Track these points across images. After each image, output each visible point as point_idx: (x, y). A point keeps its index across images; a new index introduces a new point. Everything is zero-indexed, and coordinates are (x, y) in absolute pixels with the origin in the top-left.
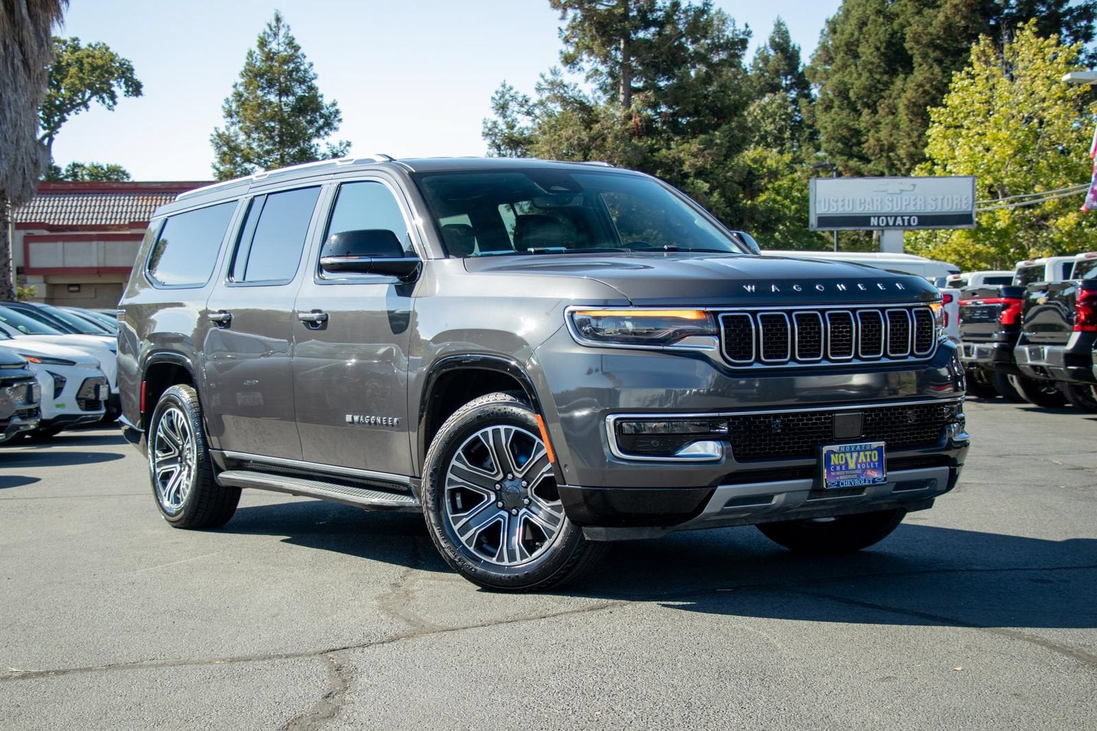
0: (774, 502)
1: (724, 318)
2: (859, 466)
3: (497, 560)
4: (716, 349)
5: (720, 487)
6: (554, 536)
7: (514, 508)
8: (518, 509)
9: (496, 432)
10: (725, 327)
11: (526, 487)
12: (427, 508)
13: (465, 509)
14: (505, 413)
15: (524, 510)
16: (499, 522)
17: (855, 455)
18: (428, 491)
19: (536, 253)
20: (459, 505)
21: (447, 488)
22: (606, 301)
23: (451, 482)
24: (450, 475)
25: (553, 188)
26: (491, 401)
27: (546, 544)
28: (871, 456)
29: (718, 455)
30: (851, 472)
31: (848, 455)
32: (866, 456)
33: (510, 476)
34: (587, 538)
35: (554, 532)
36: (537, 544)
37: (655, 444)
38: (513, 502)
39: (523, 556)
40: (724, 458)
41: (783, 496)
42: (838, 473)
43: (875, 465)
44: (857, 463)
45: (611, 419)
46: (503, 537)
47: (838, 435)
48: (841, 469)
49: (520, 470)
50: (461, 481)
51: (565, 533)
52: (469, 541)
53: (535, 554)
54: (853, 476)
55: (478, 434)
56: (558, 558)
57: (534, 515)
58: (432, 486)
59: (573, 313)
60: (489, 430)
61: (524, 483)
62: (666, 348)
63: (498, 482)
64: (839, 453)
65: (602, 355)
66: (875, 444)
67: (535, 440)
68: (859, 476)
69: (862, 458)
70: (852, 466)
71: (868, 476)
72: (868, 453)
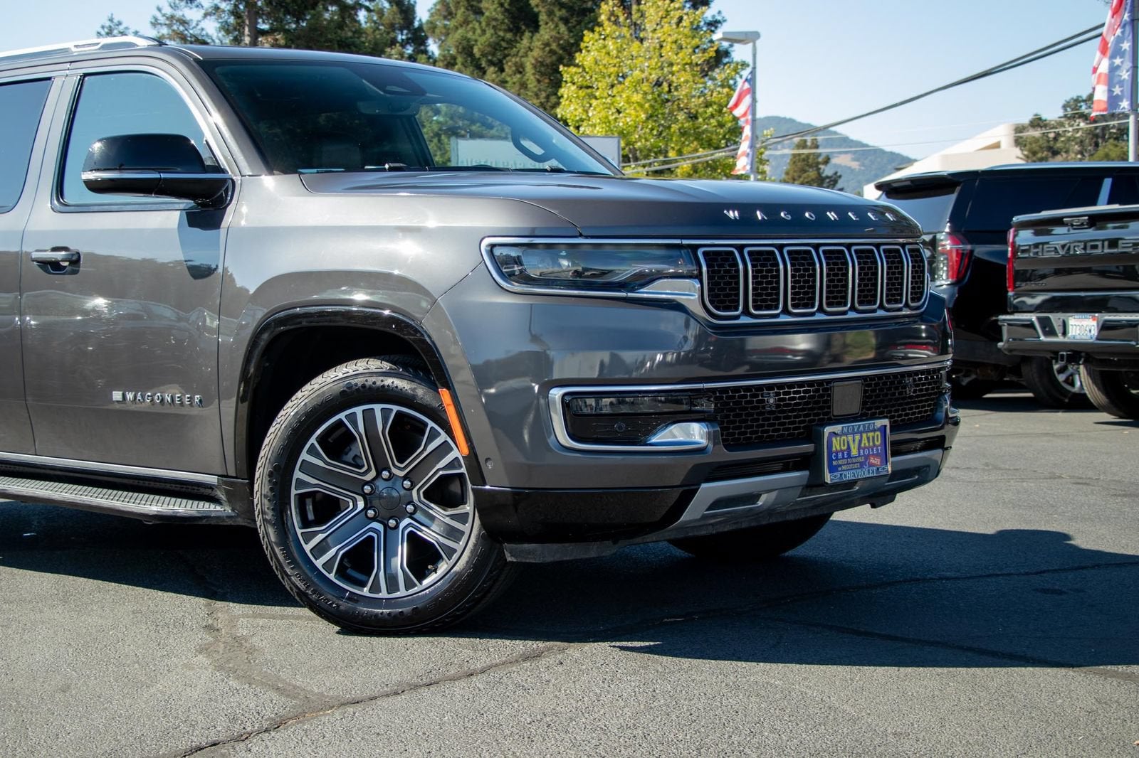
0: (760, 503)
1: (705, 254)
2: (861, 452)
3: (370, 591)
4: (696, 296)
5: (704, 486)
6: (455, 557)
7: (391, 518)
8: (399, 518)
9: (368, 415)
10: (708, 266)
11: (410, 489)
12: (265, 520)
13: (320, 520)
14: (383, 386)
15: (407, 521)
16: (371, 538)
17: (857, 437)
18: (266, 496)
19: (391, 169)
20: (311, 516)
21: (294, 492)
22: (534, 229)
23: (301, 483)
24: (298, 474)
25: (389, 88)
26: (361, 370)
27: (443, 567)
28: (873, 438)
29: (704, 442)
30: (854, 460)
31: (850, 438)
32: (868, 438)
33: (385, 474)
34: (509, 559)
35: (455, 551)
36: (430, 567)
37: (620, 427)
38: (392, 510)
39: (409, 585)
40: (711, 446)
41: (774, 495)
42: (840, 462)
43: (877, 450)
44: (859, 448)
45: (556, 393)
46: (379, 558)
47: (837, 411)
48: (843, 458)
49: (402, 466)
50: (315, 481)
51: (472, 552)
52: (328, 566)
53: (426, 582)
54: (855, 466)
55: (342, 416)
56: (460, 587)
57: (423, 528)
58: (271, 489)
59: (493, 246)
60: (358, 410)
61: (407, 484)
62: (630, 295)
63: (367, 483)
64: (841, 436)
65: (531, 304)
66: (879, 423)
67: (426, 425)
68: (862, 465)
69: (865, 441)
70: (854, 452)
71: (871, 465)
72: (871, 434)
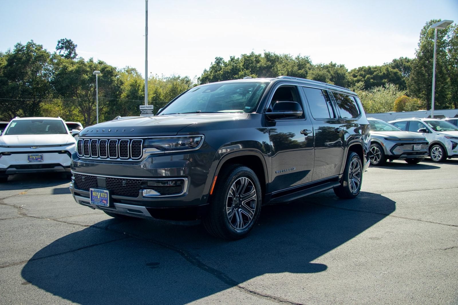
2: (101, 198)
17: (100, 194)
28: (104, 195)
30: (98, 200)
31: (98, 193)
32: (103, 195)
42: (95, 199)
43: (106, 199)
44: (100, 197)
47: (99, 185)
54: (99, 201)
64: (95, 192)
66: (106, 191)
68: (101, 202)
69: (102, 195)
70: (99, 197)
71: (103, 203)
72: (104, 194)
